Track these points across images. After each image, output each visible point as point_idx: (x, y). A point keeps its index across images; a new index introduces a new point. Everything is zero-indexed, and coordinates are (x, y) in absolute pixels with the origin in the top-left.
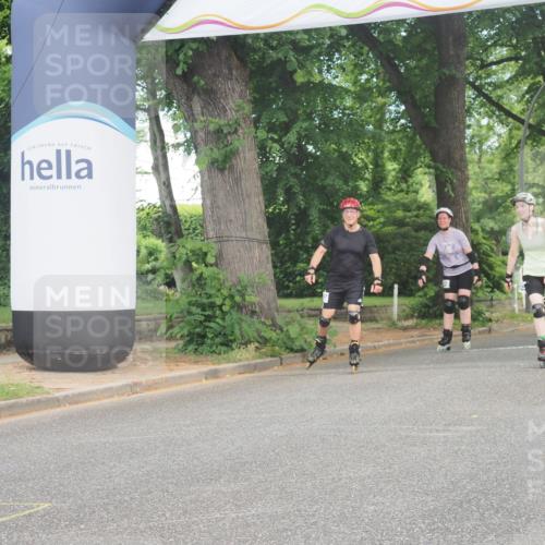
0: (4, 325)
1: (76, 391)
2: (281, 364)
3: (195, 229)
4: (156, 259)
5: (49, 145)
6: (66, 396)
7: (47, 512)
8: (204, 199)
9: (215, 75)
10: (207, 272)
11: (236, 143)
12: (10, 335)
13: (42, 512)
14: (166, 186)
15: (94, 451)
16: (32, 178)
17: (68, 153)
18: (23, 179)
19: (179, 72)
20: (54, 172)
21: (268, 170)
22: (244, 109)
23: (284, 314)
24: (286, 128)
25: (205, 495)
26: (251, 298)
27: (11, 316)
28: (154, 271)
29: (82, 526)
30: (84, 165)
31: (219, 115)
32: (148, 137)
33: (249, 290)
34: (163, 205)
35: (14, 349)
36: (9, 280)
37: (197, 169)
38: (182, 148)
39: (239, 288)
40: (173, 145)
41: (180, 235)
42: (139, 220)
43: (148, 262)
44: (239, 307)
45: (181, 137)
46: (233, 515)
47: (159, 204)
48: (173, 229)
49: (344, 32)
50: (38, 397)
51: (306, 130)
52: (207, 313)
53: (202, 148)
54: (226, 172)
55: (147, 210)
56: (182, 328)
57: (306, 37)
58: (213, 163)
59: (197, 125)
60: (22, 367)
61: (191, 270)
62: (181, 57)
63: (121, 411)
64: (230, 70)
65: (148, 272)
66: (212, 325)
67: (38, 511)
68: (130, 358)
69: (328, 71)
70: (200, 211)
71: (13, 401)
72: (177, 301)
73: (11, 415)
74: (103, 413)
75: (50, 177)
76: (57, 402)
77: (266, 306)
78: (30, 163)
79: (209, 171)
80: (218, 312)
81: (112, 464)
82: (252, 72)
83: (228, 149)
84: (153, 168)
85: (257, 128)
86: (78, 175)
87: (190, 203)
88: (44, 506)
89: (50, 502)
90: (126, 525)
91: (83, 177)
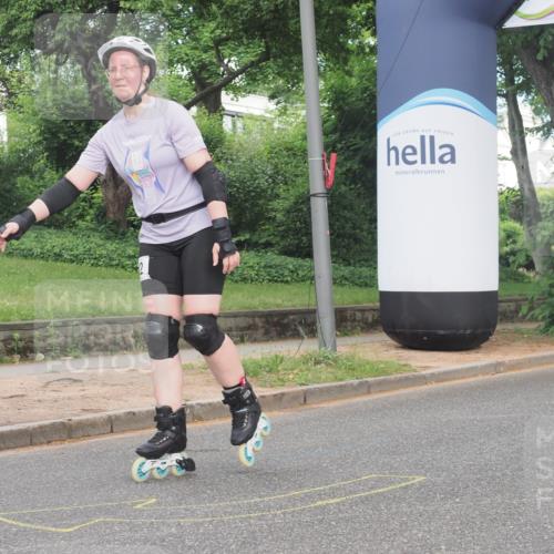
0: (371, 305)
1: (442, 369)
4: (514, 242)
5: (414, 131)
6: (433, 374)
7: (422, 485)
12: (376, 315)
13: (418, 485)
14: (524, 171)
15: (463, 428)
16: (397, 163)
17: (432, 138)
18: (389, 164)
19: (540, 57)
20: (418, 157)
27: (378, 297)
28: (513, 253)
29: (457, 500)
30: (447, 150)
32: (506, 123)
34: (522, 189)
35: (381, 328)
36: (376, 262)
38: (541, 132)
40: (531, 130)
41: (538, 217)
43: (507, 245)
45: (539, 123)
47: (517, 188)
48: (531, 212)
50: (406, 375)
55: (506, 194)
56: (543, 310)
60: (389, 345)
62: (542, 43)
63: (486, 389)
65: (507, 253)
67: (413, 484)
68: (493, 338)
71: (382, 378)
72: (538, 283)
73: (380, 391)
74: (469, 391)
75: (415, 162)
76: (423, 380)
78: (395, 149)
81: (482, 441)
84: (511, 153)
86: (442, 160)
87: (548, 186)
88: (419, 479)
89: (425, 475)
90: (499, 501)
91: (447, 162)
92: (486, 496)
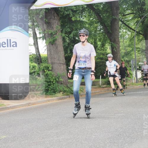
1: (13, 105)
2: (69, 97)
3: (45, 61)
4: (35, 69)
5: (5, 38)
6: (10, 107)
7: (5, 138)
8: (48, 52)
9: (50, 18)
10: (49, 72)
11: (56, 37)
13: (4, 139)
14: (37, 49)
15: (18, 122)
16: (0, 47)
17: (10, 40)
19: (40, 17)
20: (6, 45)
21: (65, 44)
22: (58, 27)
23: (70, 84)
24: (70, 33)
25: (48, 133)
26: (61, 80)
28: (34, 72)
29: (15, 142)
31: (51, 29)
32: (32, 35)
33: (60, 77)
34: (37, 54)
37: (46, 44)
38: (41, 39)
39: (57, 77)
40: (39, 38)
41: (41, 62)
42: (30, 58)
43: (33, 70)
44: (58, 82)
45: (41, 35)
46: (56, 139)
47: (35, 54)
48: (39, 61)
49: (86, 6)
50: (3, 107)
51: (75, 33)
52: (49, 84)
53: (47, 38)
54: (54, 45)
55: (32, 56)
57: (75, 8)
58: (50, 43)
59: (46, 32)
61: (45, 72)
62: (41, 13)
64: (54, 17)
65: (33, 72)
66: (50, 87)
67: (3, 138)
69: (81, 17)
70: (47, 55)
74: (21, 111)
75: (5, 47)
76: (8, 108)
77: (65, 82)
79: (49, 45)
80: (52, 83)
81: (23, 125)
82: (60, 17)
83: (54, 38)
84: (34, 44)
85: (62, 33)
86: (13, 46)
87: (44, 53)
88: (5, 137)
89: (6, 135)
90: (27, 142)
91: (15, 47)
92: (23, 141)
